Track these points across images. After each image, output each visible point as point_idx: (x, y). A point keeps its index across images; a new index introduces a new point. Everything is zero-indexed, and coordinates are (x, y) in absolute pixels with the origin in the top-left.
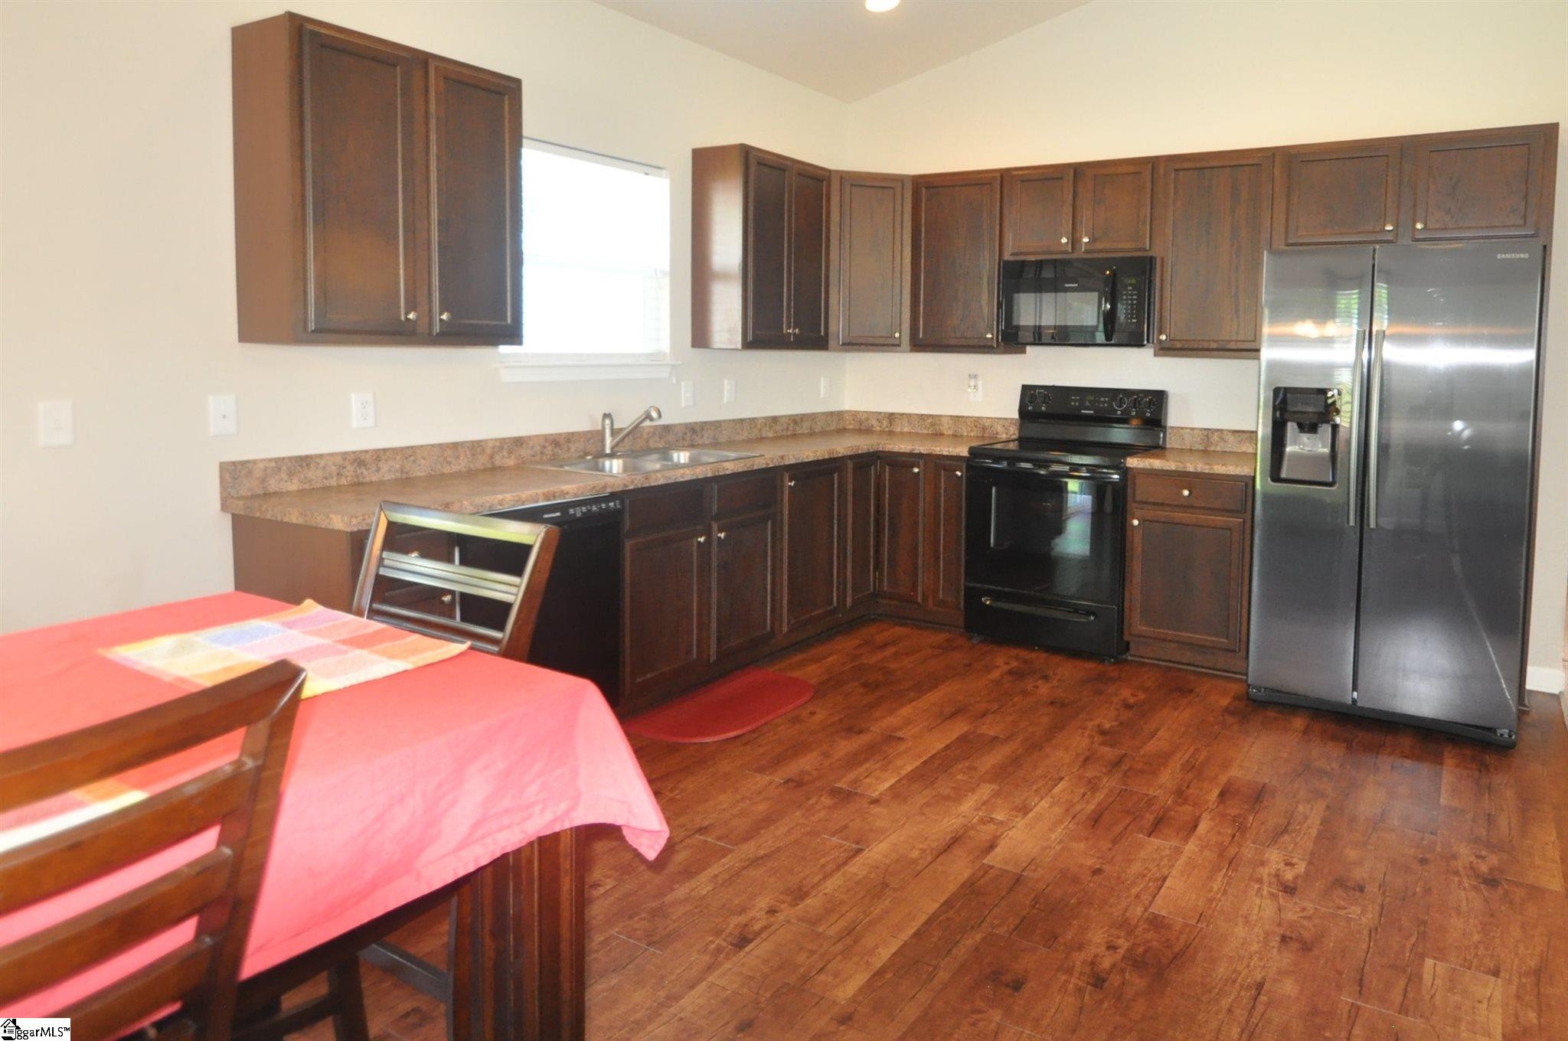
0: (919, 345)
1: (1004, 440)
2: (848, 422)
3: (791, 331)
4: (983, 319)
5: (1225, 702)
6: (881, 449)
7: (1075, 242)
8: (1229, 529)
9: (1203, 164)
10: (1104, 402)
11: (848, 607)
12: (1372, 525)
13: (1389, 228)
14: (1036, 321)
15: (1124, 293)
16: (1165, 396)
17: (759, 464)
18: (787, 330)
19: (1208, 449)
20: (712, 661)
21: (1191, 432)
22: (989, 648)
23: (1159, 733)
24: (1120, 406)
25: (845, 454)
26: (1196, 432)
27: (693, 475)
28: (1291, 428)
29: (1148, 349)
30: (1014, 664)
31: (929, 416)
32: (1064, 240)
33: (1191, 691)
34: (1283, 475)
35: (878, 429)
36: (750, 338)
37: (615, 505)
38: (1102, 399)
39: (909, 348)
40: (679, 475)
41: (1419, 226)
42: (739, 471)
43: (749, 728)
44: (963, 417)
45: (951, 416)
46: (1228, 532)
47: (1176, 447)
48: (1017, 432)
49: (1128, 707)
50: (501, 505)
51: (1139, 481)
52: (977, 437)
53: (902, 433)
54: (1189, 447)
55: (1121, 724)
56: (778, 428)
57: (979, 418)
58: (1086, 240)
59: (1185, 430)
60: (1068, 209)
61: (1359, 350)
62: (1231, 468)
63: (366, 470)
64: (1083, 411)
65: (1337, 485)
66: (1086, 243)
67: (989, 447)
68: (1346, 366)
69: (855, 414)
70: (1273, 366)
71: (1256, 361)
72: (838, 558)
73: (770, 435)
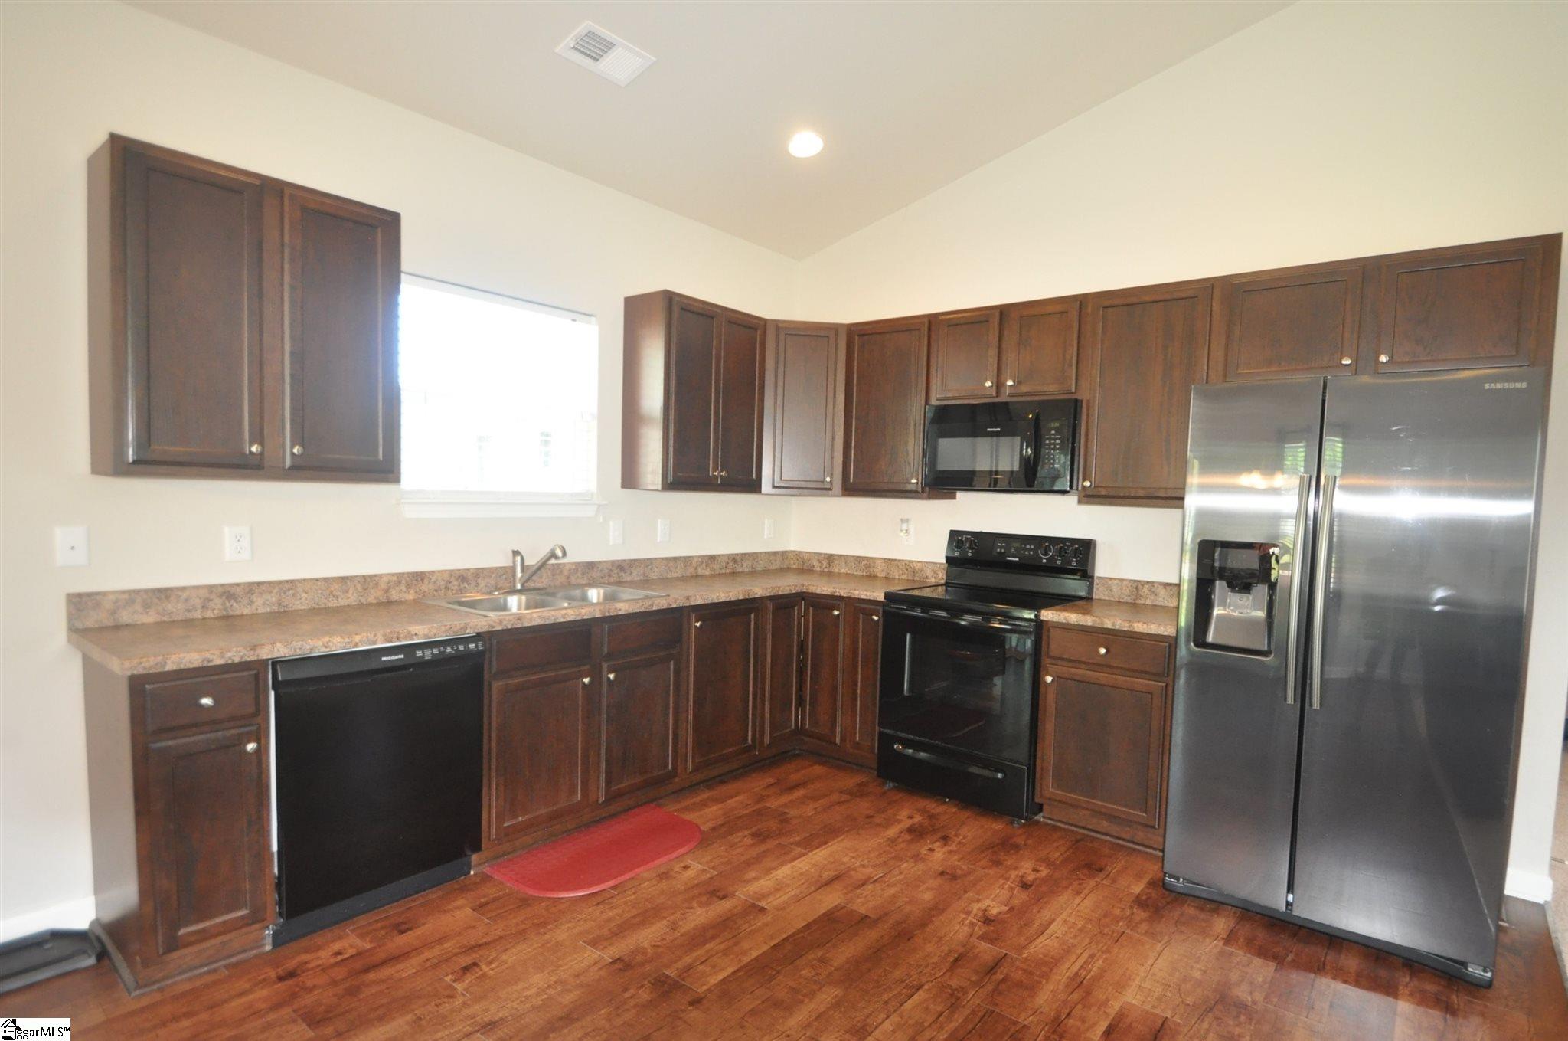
0: (852, 489)
1: (934, 584)
2: (792, 562)
3: (716, 473)
4: (909, 464)
5: (1137, 888)
6: (805, 590)
7: (999, 385)
8: (1151, 694)
9: (1134, 300)
10: (1030, 550)
11: (766, 745)
12: (1316, 705)
13: (1346, 361)
14: (992, 467)
15: (1047, 437)
16: (1092, 546)
17: (661, 604)
18: (713, 471)
19: (1137, 602)
20: (600, 802)
21: (1120, 583)
22: (898, 797)
23: (1052, 927)
24: (1046, 554)
25: (763, 595)
26: (1125, 583)
27: (578, 615)
28: (1220, 586)
29: (1072, 497)
30: (918, 819)
31: (864, 558)
32: (988, 384)
33: (1101, 870)
34: (1210, 639)
35: (819, 569)
36: (671, 479)
37: (477, 646)
38: (1028, 547)
39: (841, 493)
40: (560, 616)
41: (1383, 359)
42: (634, 611)
43: (611, 883)
44: (895, 560)
45: (885, 559)
46: (1150, 696)
47: (1104, 598)
48: (945, 577)
49: (1025, 885)
50: (326, 647)
51: (1053, 633)
52: (908, 580)
53: (839, 574)
54: (1117, 599)
55: (1012, 909)
56: (716, 566)
57: (910, 561)
58: (1010, 383)
59: (1113, 581)
60: (993, 352)
61: (1303, 497)
62: (1153, 626)
63: (237, 603)
64: (1008, 558)
65: (1272, 656)
66: (1010, 386)
67: (906, 593)
68: (1289, 517)
69: (798, 554)
70: (1202, 515)
71: (1177, 512)
72: (755, 698)
73: (707, 572)
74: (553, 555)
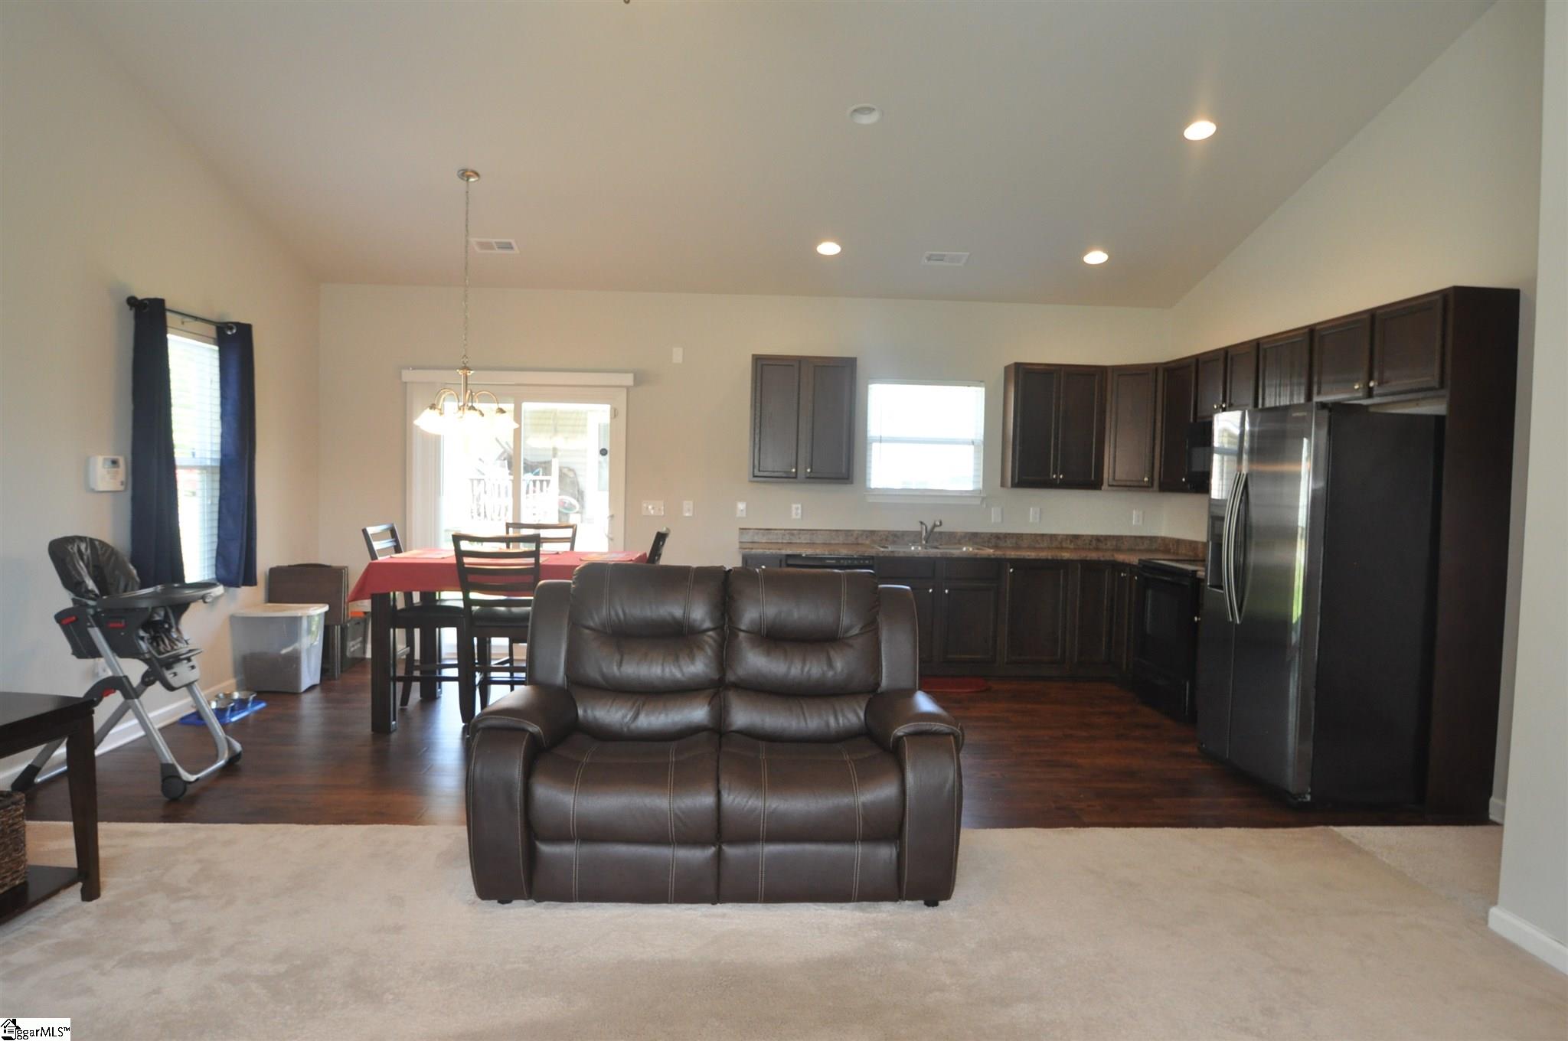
74: (935, 526)
